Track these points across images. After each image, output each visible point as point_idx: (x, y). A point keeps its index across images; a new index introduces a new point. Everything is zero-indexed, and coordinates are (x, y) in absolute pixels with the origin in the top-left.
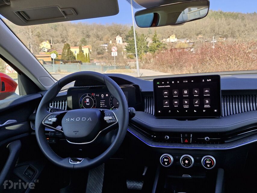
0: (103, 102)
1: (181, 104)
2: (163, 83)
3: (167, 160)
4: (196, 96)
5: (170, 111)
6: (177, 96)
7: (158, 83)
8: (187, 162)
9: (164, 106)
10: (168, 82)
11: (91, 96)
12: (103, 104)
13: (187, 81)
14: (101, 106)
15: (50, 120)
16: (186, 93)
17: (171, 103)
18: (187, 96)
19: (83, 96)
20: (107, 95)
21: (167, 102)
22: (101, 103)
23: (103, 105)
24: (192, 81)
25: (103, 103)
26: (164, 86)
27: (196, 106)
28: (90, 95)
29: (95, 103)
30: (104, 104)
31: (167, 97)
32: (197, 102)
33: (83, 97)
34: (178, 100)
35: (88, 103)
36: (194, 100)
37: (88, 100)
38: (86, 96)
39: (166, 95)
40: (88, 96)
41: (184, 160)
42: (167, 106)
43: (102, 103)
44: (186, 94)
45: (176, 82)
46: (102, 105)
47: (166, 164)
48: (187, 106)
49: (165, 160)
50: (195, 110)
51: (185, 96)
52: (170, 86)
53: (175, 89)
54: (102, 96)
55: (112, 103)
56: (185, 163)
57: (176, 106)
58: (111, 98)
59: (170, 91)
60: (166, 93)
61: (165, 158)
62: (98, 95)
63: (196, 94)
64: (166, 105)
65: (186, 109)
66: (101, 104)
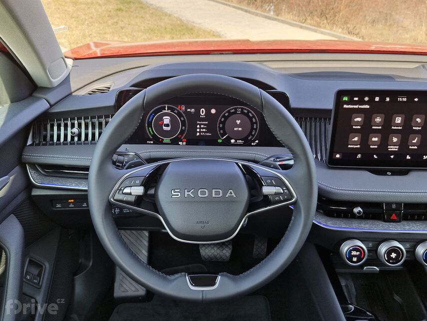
0: (202, 126)
1: (385, 142)
2: (356, 99)
3: (358, 253)
4: (417, 128)
5: (359, 156)
6: (380, 128)
7: (346, 99)
8: (393, 255)
9: (349, 146)
10: (366, 99)
11: (176, 111)
12: (202, 130)
13: (405, 99)
14: (198, 134)
15: (127, 190)
16: (399, 122)
17: (365, 141)
18: (400, 128)
19: (157, 109)
20: (213, 111)
21: (356, 139)
22: (198, 126)
23: (203, 132)
24: (416, 100)
25: (203, 128)
26: (356, 107)
27: (413, 147)
28: (172, 110)
29: (184, 127)
30: (204, 130)
31: (359, 127)
32: (416, 140)
33: (156, 112)
34: (380, 135)
35: (167, 125)
36: (411, 136)
37: (167, 120)
38: (164, 111)
39: (357, 123)
40: (169, 111)
41: (389, 252)
42: (355, 147)
43: (200, 128)
44: (398, 125)
45: (382, 100)
46: (200, 132)
47: (355, 259)
48: (396, 147)
49: (354, 253)
50: (408, 156)
51: (395, 128)
52: (368, 107)
53: (378, 112)
54: (203, 112)
55: (223, 128)
56: (390, 258)
57: (374, 147)
58: (222, 117)
59: (368, 116)
60: (359, 119)
61: (354, 250)
62: (193, 110)
63: (418, 125)
64: (355, 143)
65: (393, 153)
66: (198, 130)
